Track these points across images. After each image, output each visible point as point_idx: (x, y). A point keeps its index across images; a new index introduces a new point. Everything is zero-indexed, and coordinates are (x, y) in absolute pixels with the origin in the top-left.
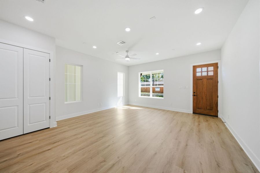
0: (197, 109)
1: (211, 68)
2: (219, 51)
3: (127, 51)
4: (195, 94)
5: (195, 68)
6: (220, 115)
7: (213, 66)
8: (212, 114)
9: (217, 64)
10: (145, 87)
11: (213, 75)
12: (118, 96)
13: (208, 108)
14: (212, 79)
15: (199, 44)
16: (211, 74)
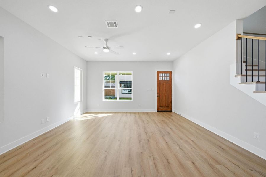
0: (160, 107)
1: (168, 75)
2: (172, 62)
3: (107, 40)
4: (159, 95)
5: (158, 73)
6: (173, 110)
7: (169, 73)
8: (169, 110)
9: (171, 72)
10: (111, 88)
11: (169, 80)
12: (75, 102)
13: (166, 105)
14: (168, 83)
15: (169, 54)
16: (168, 79)
